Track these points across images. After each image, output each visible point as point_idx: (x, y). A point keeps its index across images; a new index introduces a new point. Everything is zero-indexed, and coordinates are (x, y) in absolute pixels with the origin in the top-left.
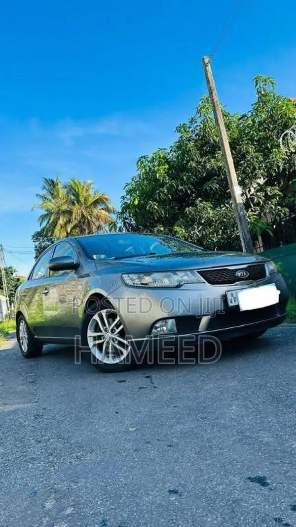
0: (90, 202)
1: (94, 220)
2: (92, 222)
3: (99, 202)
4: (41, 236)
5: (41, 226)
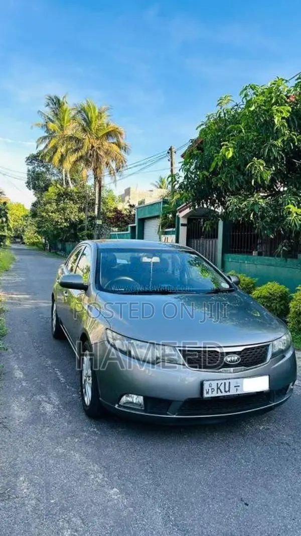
0: (102, 133)
1: (103, 153)
2: (101, 156)
4: (36, 160)
5: (37, 148)
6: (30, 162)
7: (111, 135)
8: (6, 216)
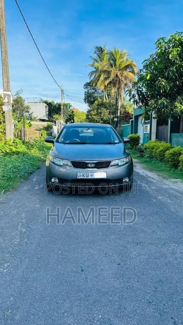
0: (123, 67)
1: (123, 79)
2: (122, 81)
3: (129, 67)
4: (90, 86)
5: (90, 79)
6: (86, 87)
7: (128, 68)
8: (73, 119)
